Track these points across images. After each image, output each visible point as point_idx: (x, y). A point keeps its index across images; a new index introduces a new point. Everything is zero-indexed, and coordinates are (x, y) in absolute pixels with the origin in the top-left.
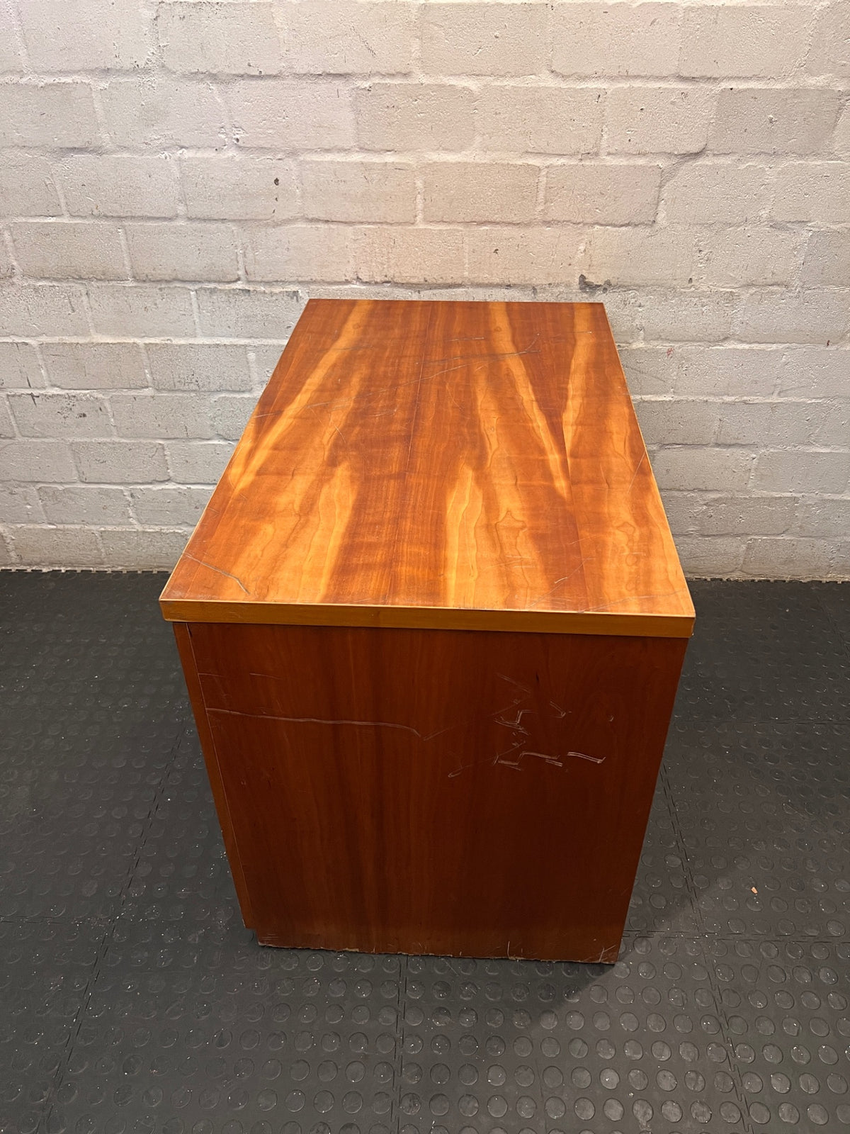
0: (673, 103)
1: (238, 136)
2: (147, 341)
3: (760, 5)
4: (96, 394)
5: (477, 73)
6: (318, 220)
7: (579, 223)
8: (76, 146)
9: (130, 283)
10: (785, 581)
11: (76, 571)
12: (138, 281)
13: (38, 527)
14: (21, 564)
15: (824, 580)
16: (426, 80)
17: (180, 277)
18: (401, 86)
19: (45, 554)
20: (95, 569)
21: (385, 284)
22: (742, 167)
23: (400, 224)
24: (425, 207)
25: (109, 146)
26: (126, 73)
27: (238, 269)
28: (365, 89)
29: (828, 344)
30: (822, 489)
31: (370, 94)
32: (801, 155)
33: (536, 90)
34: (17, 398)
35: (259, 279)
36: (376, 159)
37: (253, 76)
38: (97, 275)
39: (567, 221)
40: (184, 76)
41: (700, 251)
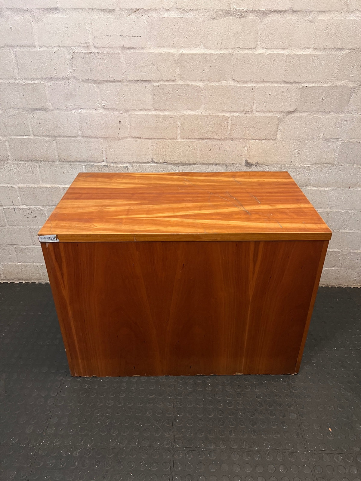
0: (283, 92)
1: (104, 104)
2: (64, 186)
3: (317, 54)
4: (41, 208)
5: (202, 80)
6: (137, 138)
7: (245, 139)
8: (38, 108)
9: (58, 163)
10: (335, 287)
11: (29, 283)
12: (61, 162)
13: (14, 264)
14: (6, 280)
15: (352, 287)
16: (182, 83)
17: (78, 160)
18: (172, 85)
19: (16, 276)
20: (38, 282)
21: (164, 164)
22: (311, 117)
23: (170, 139)
24: (181, 132)
25: (51, 108)
26: (59, 79)
27: (103, 157)
28: (157, 86)
29: (350, 188)
30: (349, 248)
31: (159, 88)
32: (335, 112)
33: (227, 86)
34: (7, 210)
35: (112, 161)
36: (161, 113)
37: (111, 81)
38: (44, 159)
39: (240, 138)
40: (83, 81)
41: (295, 150)
